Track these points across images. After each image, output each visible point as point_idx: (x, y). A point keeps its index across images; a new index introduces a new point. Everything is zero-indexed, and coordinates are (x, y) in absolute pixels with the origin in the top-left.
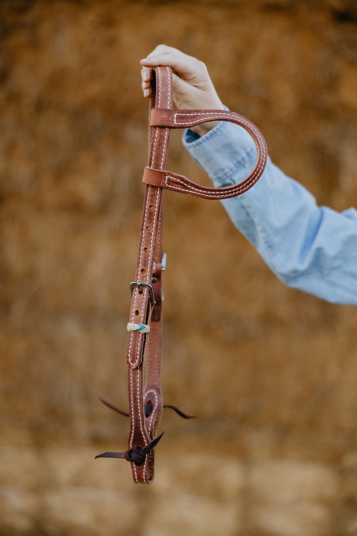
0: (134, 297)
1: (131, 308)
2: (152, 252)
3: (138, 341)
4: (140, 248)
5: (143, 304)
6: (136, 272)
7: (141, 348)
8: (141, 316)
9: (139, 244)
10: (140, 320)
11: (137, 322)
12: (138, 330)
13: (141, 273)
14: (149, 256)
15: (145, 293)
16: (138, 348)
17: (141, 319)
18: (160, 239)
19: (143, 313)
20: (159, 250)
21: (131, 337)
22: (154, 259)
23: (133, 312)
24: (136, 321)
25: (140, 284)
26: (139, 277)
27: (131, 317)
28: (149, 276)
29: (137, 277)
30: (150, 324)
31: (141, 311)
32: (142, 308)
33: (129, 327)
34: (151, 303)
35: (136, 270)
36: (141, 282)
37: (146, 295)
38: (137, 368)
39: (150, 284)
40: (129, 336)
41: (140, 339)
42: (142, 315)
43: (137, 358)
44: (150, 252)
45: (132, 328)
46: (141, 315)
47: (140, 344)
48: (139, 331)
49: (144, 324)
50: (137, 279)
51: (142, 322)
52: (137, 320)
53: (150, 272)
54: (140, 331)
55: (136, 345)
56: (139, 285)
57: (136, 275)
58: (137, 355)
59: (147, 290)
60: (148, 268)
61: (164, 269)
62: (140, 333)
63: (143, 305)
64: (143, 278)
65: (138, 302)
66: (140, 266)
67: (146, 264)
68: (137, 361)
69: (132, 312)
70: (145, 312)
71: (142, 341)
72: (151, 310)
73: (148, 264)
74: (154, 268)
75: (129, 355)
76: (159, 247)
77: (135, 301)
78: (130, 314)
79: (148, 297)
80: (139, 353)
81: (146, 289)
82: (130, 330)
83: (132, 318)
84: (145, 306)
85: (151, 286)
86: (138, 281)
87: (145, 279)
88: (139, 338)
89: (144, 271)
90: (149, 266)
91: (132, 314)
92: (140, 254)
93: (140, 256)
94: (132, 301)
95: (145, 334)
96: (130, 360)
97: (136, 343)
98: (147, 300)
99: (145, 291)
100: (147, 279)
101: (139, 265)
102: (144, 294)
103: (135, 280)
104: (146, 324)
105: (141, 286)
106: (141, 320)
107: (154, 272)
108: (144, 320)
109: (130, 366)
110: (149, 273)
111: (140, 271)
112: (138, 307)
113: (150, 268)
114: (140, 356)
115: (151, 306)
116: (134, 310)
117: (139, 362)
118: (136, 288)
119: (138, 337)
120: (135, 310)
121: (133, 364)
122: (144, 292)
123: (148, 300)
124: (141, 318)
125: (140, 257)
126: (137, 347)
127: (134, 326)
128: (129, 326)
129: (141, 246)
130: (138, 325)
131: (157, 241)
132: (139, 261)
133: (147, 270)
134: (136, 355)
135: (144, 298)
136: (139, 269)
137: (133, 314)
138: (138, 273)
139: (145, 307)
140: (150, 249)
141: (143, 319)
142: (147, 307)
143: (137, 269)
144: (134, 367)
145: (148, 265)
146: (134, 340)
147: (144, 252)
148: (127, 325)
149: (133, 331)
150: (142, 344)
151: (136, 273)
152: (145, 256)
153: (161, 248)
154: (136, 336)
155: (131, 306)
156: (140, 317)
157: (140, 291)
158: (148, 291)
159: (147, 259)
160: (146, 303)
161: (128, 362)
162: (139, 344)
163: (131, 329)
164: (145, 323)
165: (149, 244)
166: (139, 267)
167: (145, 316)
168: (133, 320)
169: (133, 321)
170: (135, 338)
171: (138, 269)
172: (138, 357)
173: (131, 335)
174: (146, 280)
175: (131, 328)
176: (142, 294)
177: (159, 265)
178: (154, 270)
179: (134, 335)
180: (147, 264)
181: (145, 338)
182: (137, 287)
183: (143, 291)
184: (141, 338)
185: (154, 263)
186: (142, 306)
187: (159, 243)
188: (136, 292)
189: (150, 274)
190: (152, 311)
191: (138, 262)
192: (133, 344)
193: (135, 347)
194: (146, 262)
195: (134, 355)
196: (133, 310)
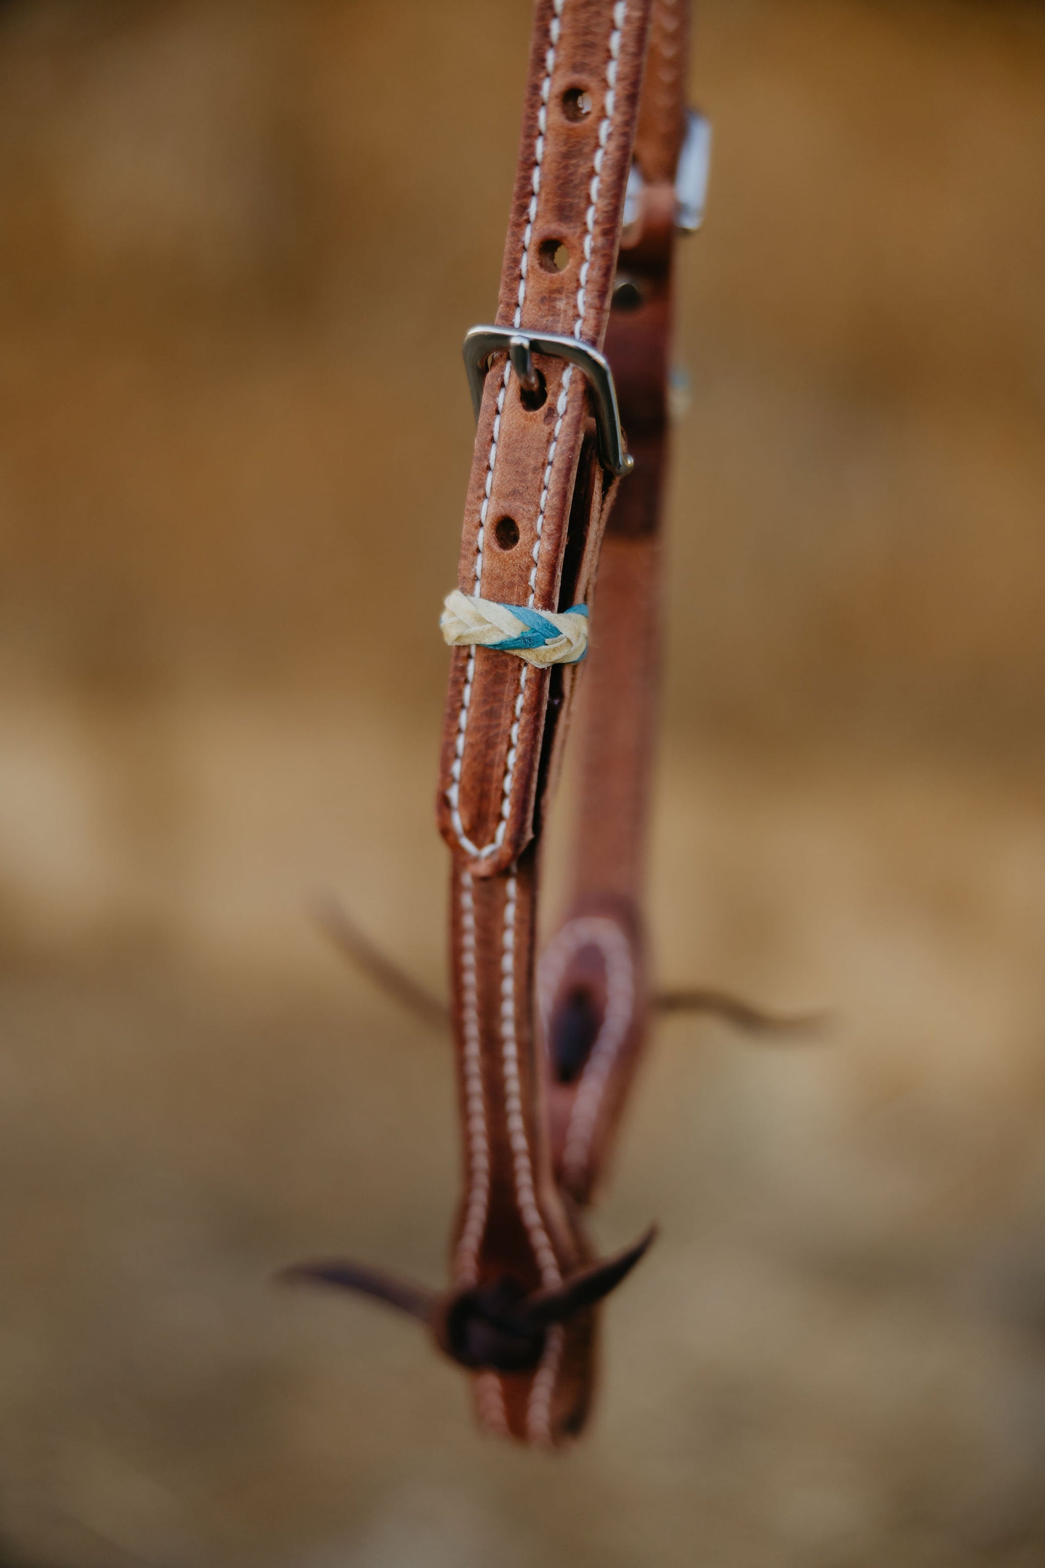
0: (490, 425)
1: (470, 496)
2: (619, 119)
3: (509, 715)
4: (536, 88)
5: (549, 475)
6: (506, 256)
7: (526, 758)
8: (528, 554)
9: (531, 56)
10: (527, 581)
11: (506, 591)
12: (509, 649)
13: (541, 265)
14: (597, 146)
15: (562, 403)
16: (512, 758)
17: (534, 572)
18: (670, 24)
19: (544, 537)
20: (663, 100)
21: (466, 681)
22: (631, 156)
23: (481, 525)
24: (497, 584)
25: (526, 344)
26: (522, 289)
27: (465, 557)
28: (590, 287)
29: (513, 291)
30: (590, 598)
31: (533, 520)
32: (538, 505)
33: (454, 619)
34: (602, 466)
35: (508, 240)
36: (534, 328)
37: (567, 418)
38: (501, 872)
39: (593, 343)
40: (451, 675)
41: (520, 702)
42: (541, 549)
43: (500, 817)
44: (603, 116)
45: (476, 629)
46: (532, 547)
47: (523, 731)
48: (516, 653)
49: (548, 606)
50: (508, 305)
51: (537, 591)
52: (507, 580)
53: (600, 262)
54: (524, 654)
55: (496, 735)
56: (520, 347)
57: (504, 278)
58: (503, 796)
59: (573, 382)
60: (586, 231)
61: (690, 223)
62: (522, 663)
63: (546, 479)
64: (548, 298)
65: (517, 462)
66: (532, 217)
67: (569, 200)
68: (501, 832)
69: (476, 522)
70: (559, 528)
71: (537, 718)
72: (602, 510)
73: (589, 202)
74: (630, 214)
75: (454, 794)
76: (666, 76)
77: (494, 449)
78: (464, 536)
79: (577, 433)
80: (517, 786)
81: (567, 376)
82: (459, 637)
83: (473, 563)
84: (556, 493)
85: (602, 360)
86: (517, 320)
87: (561, 305)
88: (517, 691)
89: (561, 252)
90: (591, 216)
91: (476, 535)
92: (532, 133)
93: (531, 147)
94: (476, 454)
95: (557, 669)
96: (458, 821)
97: (494, 723)
98: (572, 449)
99: (560, 386)
100: (575, 307)
101: (523, 208)
102: (552, 411)
103: (501, 308)
104: (565, 606)
105: (535, 356)
106: (532, 583)
107: (632, 240)
108: (551, 583)
109: (459, 860)
110: (592, 266)
111: (532, 250)
112: (514, 493)
113: (598, 230)
114: (521, 806)
115: (598, 485)
116: (487, 511)
117: (515, 840)
118: (503, 368)
119: (508, 688)
120: (492, 511)
121: (480, 845)
122: (556, 395)
123: (578, 452)
124: (528, 569)
125: (533, 153)
126: (504, 747)
127: (481, 620)
128: (453, 614)
129: (542, 75)
130: (511, 615)
131: (653, 38)
132: (528, 179)
133: (582, 245)
134: (495, 796)
135: (551, 438)
136: (529, 236)
137: (482, 537)
138: (517, 262)
139: (556, 501)
140: (603, 96)
141: (541, 574)
142: (570, 497)
143: (514, 234)
144: (483, 868)
145: (586, 209)
146: (485, 702)
147: (558, 118)
148: (441, 608)
149: (478, 646)
150: (535, 731)
151: (505, 263)
152: (564, 149)
153: (678, 88)
154: (499, 680)
155: (472, 482)
156: (527, 559)
157: (526, 388)
158: (580, 387)
159: (583, 170)
160: (569, 470)
161: (446, 832)
162: (515, 730)
163: (466, 632)
164: (556, 601)
165: (595, 60)
166: (528, 221)
167: (557, 558)
168: (479, 574)
169: (478, 586)
170: (494, 694)
171: (518, 237)
172: (507, 809)
173: (463, 670)
174: (571, 313)
175: (467, 627)
176: (544, 409)
177: (661, 196)
178: (627, 231)
179: (488, 673)
180: (582, 205)
181: (557, 691)
182: (508, 358)
183: (550, 388)
184: (527, 693)
185: (633, 184)
186: (540, 491)
187: (668, 51)
188: (502, 394)
189: (596, 274)
190: (605, 516)
191: (522, 187)
192: (477, 729)
193: (490, 744)
194: (576, 187)
195: (483, 796)
196: (479, 512)
